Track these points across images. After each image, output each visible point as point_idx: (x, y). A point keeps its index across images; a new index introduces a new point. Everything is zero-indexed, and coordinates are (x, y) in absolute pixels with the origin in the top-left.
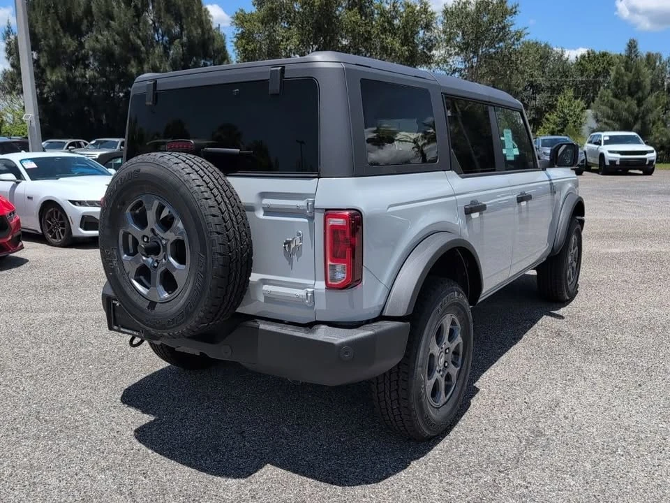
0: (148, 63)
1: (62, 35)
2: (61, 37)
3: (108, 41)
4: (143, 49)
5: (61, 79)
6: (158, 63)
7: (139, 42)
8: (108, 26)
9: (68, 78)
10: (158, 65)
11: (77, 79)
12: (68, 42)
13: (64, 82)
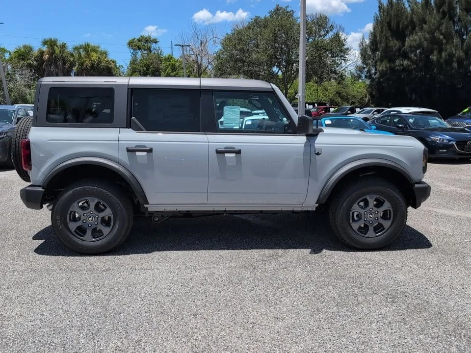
0: (446, 51)
1: (391, 39)
2: (390, 41)
3: (420, 40)
4: (444, 41)
5: (385, 69)
6: (454, 50)
7: (441, 37)
8: (422, 28)
9: (390, 68)
10: (454, 52)
11: (396, 68)
12: (395, 44)
13: (386, 71)
